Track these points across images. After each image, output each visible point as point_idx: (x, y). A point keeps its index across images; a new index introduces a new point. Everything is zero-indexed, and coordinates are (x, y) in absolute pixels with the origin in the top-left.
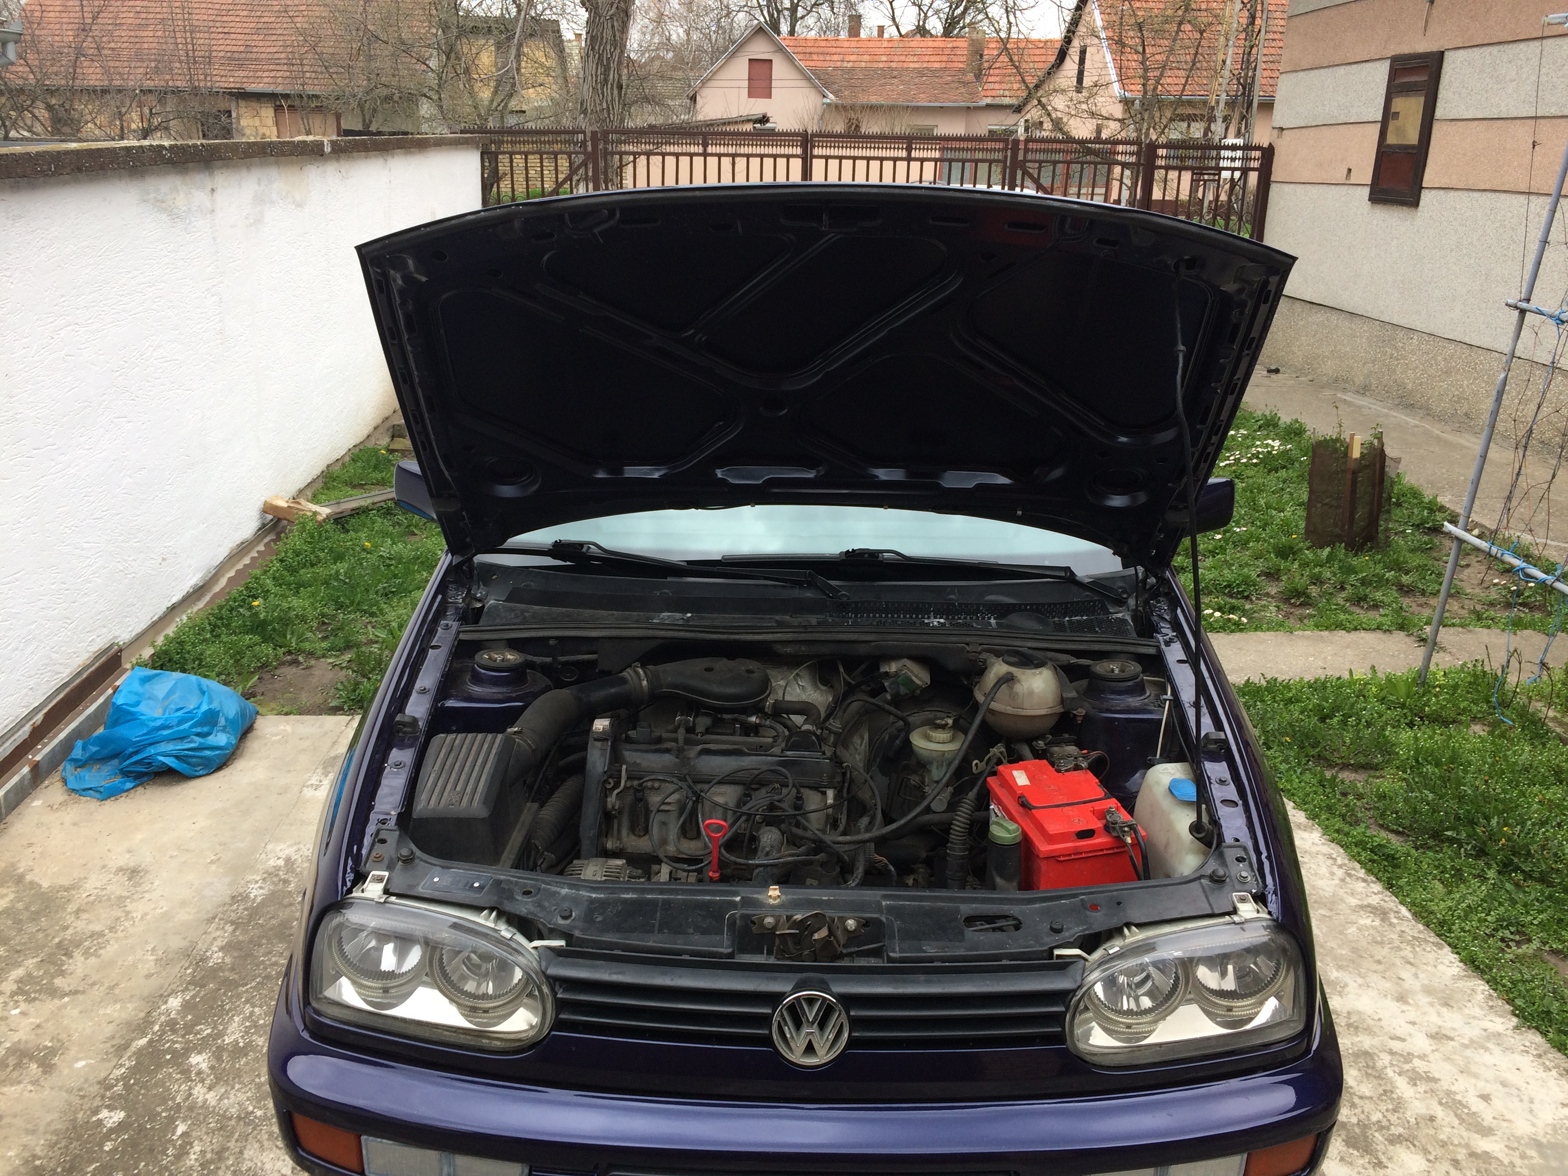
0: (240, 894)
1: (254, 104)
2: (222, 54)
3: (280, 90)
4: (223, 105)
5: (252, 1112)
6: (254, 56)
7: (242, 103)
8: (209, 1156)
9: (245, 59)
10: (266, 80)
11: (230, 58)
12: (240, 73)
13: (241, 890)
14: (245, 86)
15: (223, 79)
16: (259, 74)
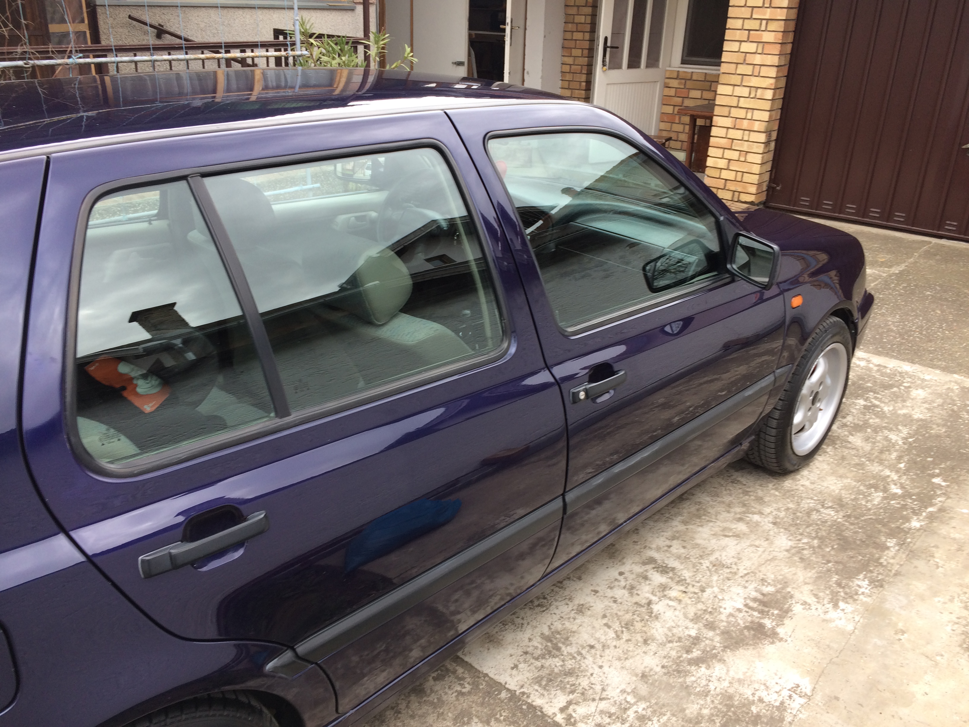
0: (876, 587)
5: (867, 461)
8: (887, 453)
13: (875, 590)
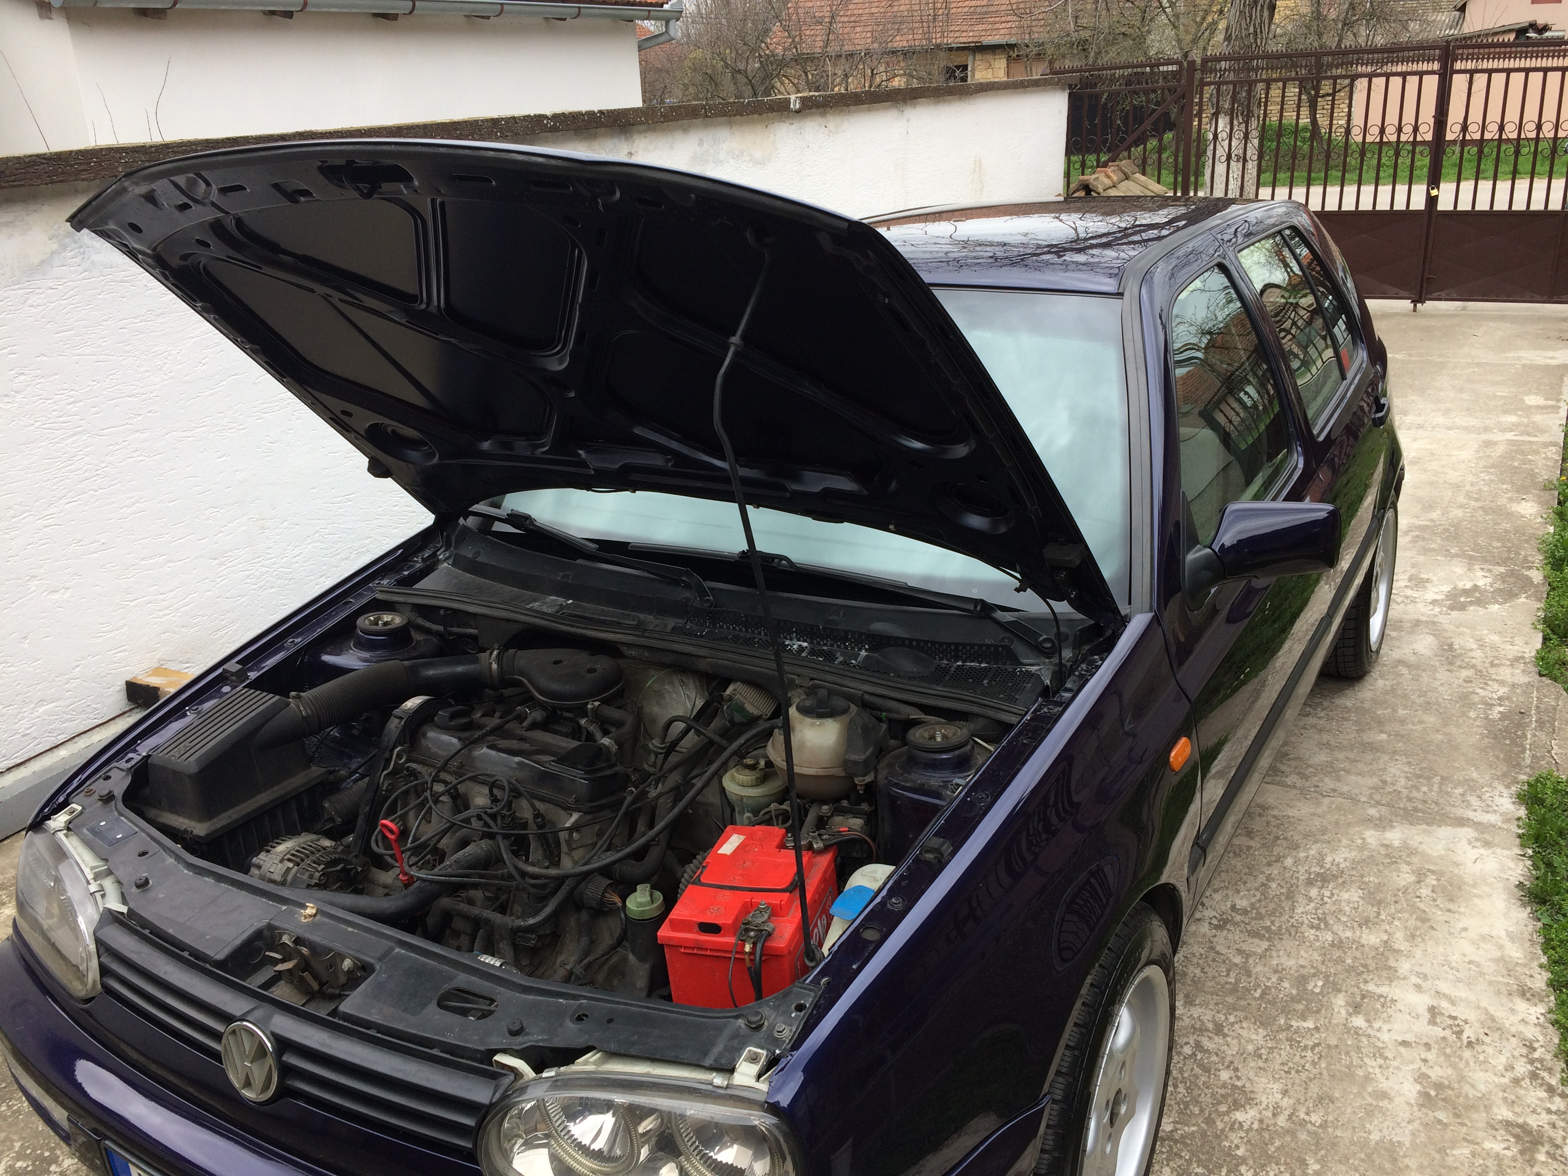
1: (989, 57)
2: (966, 9)
3: (1013, 40)
4: (959, 61)
6: (994, 9)
7: (978, 56)
9: (986, 13)
10: (1002, 32)
11: (973, 13)
12: (980, 27)
14: (982, 39)
15: (964, 34)
16: (997, 26)
